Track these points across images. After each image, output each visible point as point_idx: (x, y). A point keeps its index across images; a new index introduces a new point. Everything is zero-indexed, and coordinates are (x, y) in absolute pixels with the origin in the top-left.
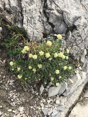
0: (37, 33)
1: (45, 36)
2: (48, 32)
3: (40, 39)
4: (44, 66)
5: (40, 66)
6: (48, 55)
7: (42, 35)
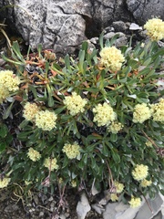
0: (60, 14)
1: (93, 28)
2: (103, 14)
3: (74, 39)
4: (90, 148)
5: (72, 151)
6: (105, 114)
7: (81, 25)
